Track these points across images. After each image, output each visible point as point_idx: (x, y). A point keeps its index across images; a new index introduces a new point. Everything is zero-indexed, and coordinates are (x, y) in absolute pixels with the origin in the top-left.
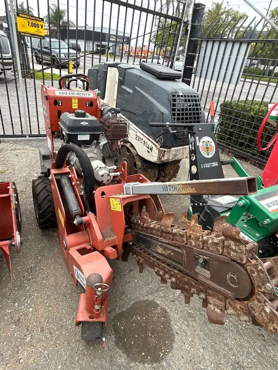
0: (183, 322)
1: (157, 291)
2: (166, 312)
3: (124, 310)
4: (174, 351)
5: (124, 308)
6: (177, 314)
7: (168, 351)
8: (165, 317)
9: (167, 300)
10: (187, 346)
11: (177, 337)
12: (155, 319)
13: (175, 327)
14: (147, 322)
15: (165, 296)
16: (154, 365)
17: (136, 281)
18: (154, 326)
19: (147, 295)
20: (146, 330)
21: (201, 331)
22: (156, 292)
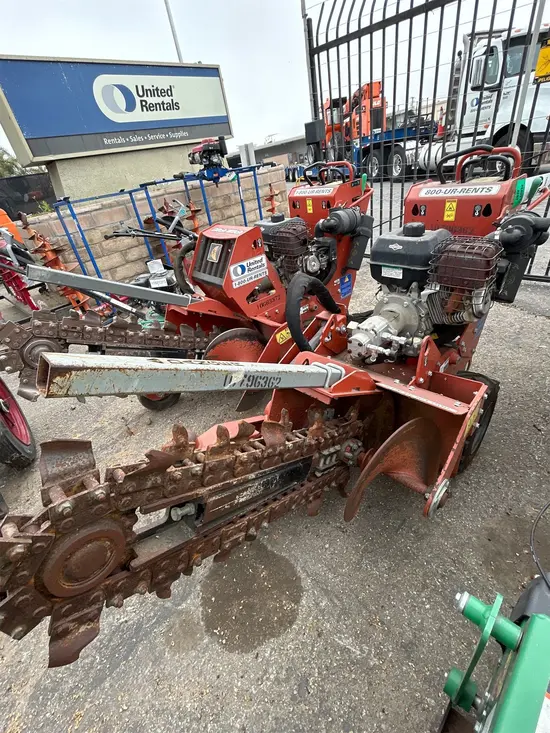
0: (282, 668)
1: (327, 592)
2: (291, 623)
3: (269, 548)
4: (227, 656)
5: (272, 547)
6: (296, 650)
7: (224, 642)
8: (281, 622)
9: (316, 618)
10: (239, 684)
11: (250, 656)
12: (271, 604)
13: (267, 650)
14: (262, 590)
15: (322, 611)
16: (202, 623)
17: (327, 546)
18: (258, 606)
19: (308, 576)
20: (248, 592)
21: (276, 719)
22: (323, 589)
